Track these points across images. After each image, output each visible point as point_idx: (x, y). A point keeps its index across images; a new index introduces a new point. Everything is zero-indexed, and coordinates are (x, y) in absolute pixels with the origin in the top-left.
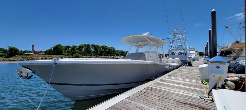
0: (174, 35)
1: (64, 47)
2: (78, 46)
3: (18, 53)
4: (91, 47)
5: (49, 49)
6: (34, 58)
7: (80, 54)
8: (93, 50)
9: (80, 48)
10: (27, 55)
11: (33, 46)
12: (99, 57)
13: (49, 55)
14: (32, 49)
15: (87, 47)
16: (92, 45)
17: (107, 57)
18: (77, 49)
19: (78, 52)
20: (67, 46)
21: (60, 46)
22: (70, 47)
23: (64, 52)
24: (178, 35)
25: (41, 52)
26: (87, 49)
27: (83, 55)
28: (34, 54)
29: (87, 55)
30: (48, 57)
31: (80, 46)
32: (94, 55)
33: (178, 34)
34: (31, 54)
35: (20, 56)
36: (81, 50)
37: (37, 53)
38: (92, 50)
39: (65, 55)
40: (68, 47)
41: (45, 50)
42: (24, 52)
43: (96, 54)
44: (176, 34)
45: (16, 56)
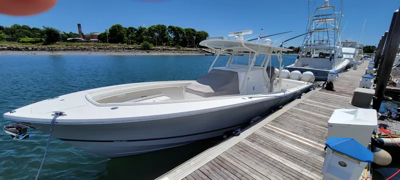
0: (317, 18)
1: (126, 29)
2: (147, 28)
3: (59, 38)
4: (169, 31)
5: (103, 32)
6: (83, 47)
7: (151, 42)
8: (172, 36)
9: (151, 31)
10: (74, 41)
11: (79, 25)
12: (182, 48)
13: (104, 42)
14: (79, 32)
15: (161, 29)
16: (169, 27)
17: (195, 49)
18: (146, 34)
19: (148, 40)
20: (130, 28)
21: (119, 27)
22: (135, 30)
23: (126, 38)
24: (326, 19)
25: (92, 36)
26: (162, 33)
27: (155, 45)
28: (83, 40)
29: (162, 45)
30: (103, 46)
31: (150, 29)
32: (173, 46)
33: (326, 16)
34: (78, 40)
35: (64, 43)
36: (152, 35)
37: (88, 39)
38: (170, 35)
39: (128, 44)
40: (131, 29)
41: (98, 34)
42: (69, 36)
43: (177, 43)
44: (321, 17)
45: (57, 43)
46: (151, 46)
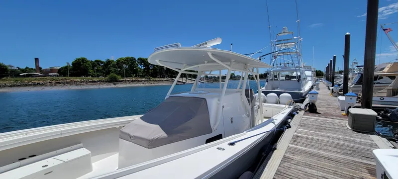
0: (279, 42)
1: (91, 62)
2: (115, 61)
3: (7, 73)
4: (138, 62)
6: (37, 82)
7: (119, 73)
8: (142, 67)
9: (119, 63)
10: (28, 76)
11: (37, 60)
12: (152, 79)
13: (64, 76)
14: (36, 66)
15: (130, 61)
16: (139, 59)
17: (166, 79)
18: (114, 66)
19: (115, 72)
20: (96, 61)
21: (83, 60)
22: (102, 63)
23: (91, 71)
24: (287, 43)
25: (52, 70)
26: (131, 65)
27: (123, 76)
28: (40, 74)
29: (131, 76)
30: (62, 79)
31: (118, 61)
32: (143, 76)
33: (287, 40)
34: (34, 74)
35: (13, 79)
36: (121, 67)
37: (46, 73)
38: (140, 67)
39: (92, 76)
40: (98, 62)
41: (58, 68)
42: (23, 71)
43: (147, 73)
44: (283, 42)
45: (4, 78)
46: (119, 78)
